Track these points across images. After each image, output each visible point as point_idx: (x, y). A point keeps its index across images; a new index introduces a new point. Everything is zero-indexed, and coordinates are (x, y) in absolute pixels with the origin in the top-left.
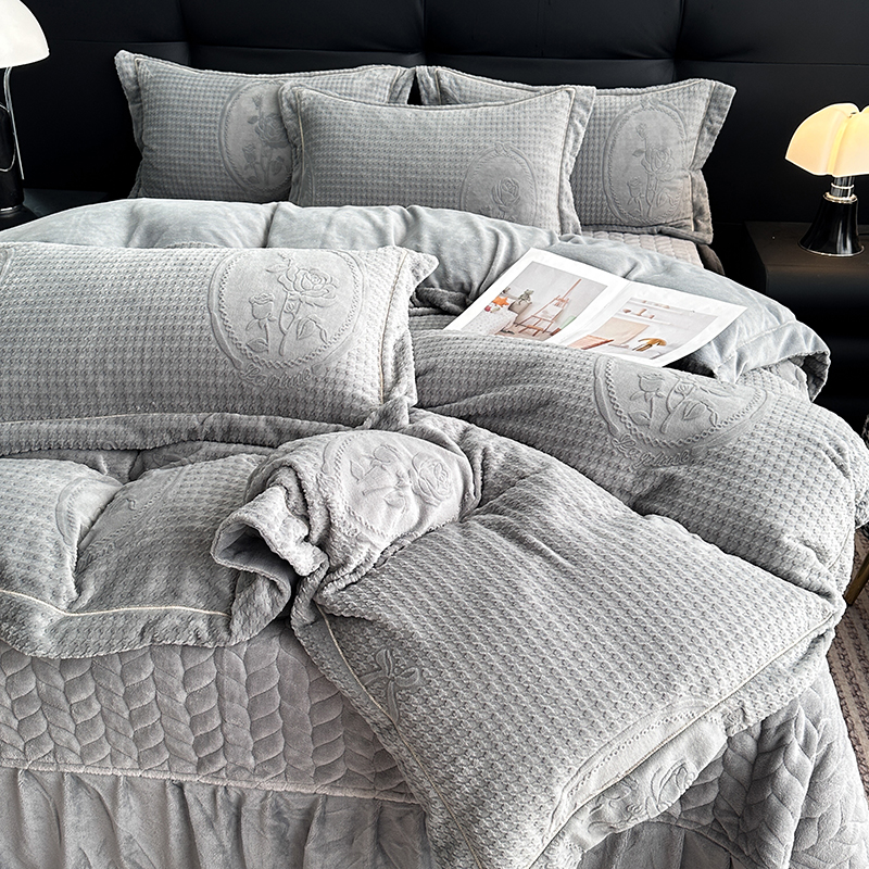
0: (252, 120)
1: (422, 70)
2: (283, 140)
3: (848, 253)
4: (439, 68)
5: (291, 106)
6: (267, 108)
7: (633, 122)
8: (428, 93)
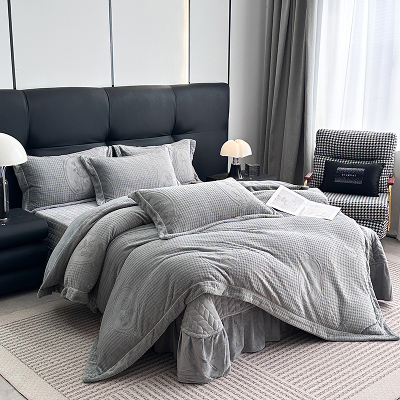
0: (75, 170)
1: (115, 146)
2: (87, 175)
3: (242, 178)
4: (119, 145)
5: (88, 163)
6: (79, 165)
7: (179, 153)
8: (119, 153)
